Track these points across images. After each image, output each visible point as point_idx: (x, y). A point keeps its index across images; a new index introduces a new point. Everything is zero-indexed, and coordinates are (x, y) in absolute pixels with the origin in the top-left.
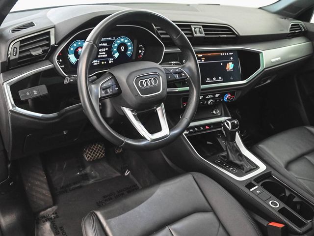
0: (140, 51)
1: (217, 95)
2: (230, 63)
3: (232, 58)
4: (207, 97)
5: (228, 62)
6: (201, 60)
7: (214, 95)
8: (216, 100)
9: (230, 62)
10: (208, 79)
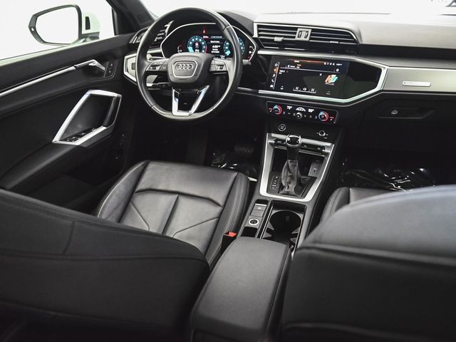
0: (250, 52)
1: (311, 111)
2: (333, 76)
3: (338, 70)
4: (297, 109)
5: (331, 74)
6: (296, 66)
7: (307, 109)
8: (308, 116)
9: (334, 74)
10: (297, 88)
